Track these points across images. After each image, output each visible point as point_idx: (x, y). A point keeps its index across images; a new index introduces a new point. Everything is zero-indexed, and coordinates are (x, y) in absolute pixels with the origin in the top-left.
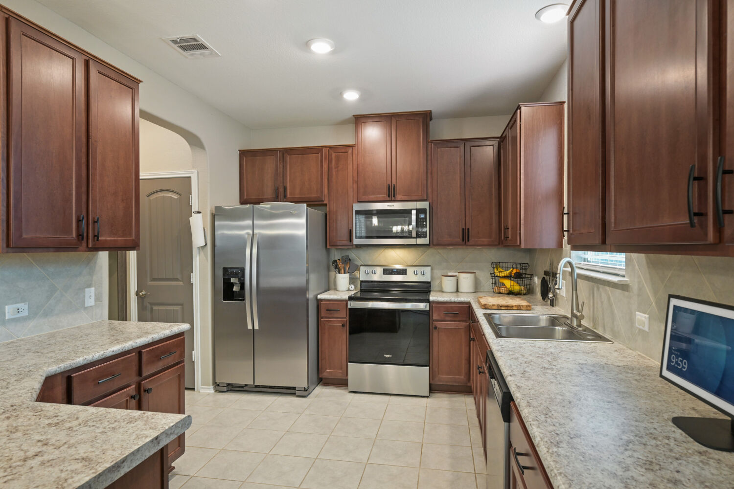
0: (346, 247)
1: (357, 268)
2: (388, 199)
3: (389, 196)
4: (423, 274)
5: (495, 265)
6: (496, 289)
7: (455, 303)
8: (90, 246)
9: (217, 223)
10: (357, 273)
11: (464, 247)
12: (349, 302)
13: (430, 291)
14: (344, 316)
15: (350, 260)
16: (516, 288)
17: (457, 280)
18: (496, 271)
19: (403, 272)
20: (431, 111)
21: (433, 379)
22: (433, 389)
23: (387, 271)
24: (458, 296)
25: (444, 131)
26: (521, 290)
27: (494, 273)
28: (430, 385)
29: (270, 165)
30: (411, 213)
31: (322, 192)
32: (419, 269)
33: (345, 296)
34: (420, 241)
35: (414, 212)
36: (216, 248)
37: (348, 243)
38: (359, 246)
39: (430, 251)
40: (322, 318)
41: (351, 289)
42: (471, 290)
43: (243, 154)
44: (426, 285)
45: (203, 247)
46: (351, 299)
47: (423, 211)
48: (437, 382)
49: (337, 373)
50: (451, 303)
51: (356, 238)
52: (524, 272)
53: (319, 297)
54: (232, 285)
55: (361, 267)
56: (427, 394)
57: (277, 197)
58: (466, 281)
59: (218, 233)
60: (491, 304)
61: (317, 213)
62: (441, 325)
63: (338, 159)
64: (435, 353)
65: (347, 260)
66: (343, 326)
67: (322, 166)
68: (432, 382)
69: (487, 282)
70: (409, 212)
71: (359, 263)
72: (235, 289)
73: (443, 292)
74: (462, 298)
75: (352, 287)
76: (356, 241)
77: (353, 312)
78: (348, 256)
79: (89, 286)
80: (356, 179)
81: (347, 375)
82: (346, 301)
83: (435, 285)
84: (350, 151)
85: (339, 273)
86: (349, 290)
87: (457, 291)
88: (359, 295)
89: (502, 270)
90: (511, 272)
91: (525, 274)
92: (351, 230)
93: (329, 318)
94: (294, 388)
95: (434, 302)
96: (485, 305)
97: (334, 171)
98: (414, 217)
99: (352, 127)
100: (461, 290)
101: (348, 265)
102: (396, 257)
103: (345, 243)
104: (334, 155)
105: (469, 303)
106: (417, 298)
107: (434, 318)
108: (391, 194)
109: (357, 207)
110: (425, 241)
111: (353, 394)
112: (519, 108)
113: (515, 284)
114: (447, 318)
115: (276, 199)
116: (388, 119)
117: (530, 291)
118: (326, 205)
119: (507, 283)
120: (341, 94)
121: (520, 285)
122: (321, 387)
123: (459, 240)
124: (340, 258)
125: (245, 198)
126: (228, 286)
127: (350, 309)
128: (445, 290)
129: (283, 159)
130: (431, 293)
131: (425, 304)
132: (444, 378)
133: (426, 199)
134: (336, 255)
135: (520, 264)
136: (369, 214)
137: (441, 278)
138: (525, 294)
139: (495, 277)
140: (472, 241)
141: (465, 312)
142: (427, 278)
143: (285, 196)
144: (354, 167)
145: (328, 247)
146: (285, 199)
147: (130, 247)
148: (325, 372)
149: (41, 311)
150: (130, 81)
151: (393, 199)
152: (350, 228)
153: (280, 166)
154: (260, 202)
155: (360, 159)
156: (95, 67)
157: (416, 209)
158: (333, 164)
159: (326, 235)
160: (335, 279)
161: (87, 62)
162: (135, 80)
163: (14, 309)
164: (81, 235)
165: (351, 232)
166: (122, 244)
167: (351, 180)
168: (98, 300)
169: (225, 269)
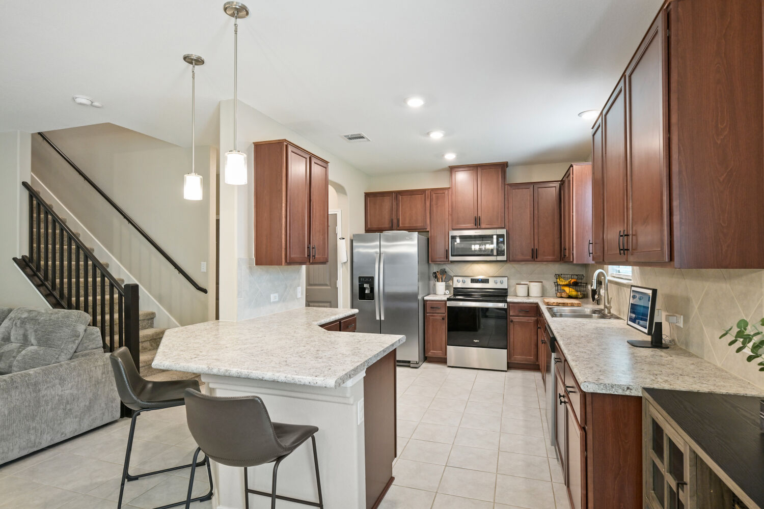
0: (443, 263)
1: (451, 278)
2: (475, 227)
3: (476, 225)
4: (502, 283)
5: (558, 276)
6: (559, 295)
7: (526, 303)
8: (311, 262)
9: (354, 245)
10: (450, 282)
11: (533, 263)
12: (448, 302)
13: (507, 296)
14: (444, 313)
15: (446, 272)
16: (574, 293)
17: (528, 287)
18: (558, 280)
19: (486, 281)
20: (507, 162)
21: (510, 359)
22: (511, 366)
23: (473, 281)
24: (528, 299)
25: (517, 176)
26: (577, 295)
27: (557, 282)
28: (508, 363)
29: (387, 203)
30: (493, 238)
31: (426, 222)
32: (499, 279)
33: (445, 298)
34: (500, 258)
35: (495, 237)
36: (354, 263)
37: (445, 260)
38: (453, 262)
39: (508, 265)
40: (428, 313)
41: (447, 293)
42: (539, 295)
43: (367, 195)
44: (505, 291)
45: (345, 263)
46: (449, 299)
47: (502, 236)
48: (513, 360)
49: (438, 353)
50: (523, 303)
51: (452, 255)
52: (580, 281)
53: (426, 298)
54: (365, 289)
55: (454, 278)
56: (505, 369)
57: (392, 226)
58: (535, 288)
59: (355, 251)
60: (552, 302)
61: (424, 238)
62: (516, 319)
63: (437, 198)
64: (512, 340)
65: (444, 272)
66: (443, 319)
67: (425, 203)
68: (509, 361)
69: (551, 289)
70: (491, 236)
71: (452, 274)
72: (367, 291)
73: (517, 296)
74: (531, 300)
75: (447, 292)
76: (451, 258)
77: (450, 309)
78: (445, 269)
79: (299, 286)
80: (450, 212)
81: (446, 354)
82: (445, 302)
83: (510, 291)
84: (446, 192)
85: (438, 281)
86: (445, 294)
87: (528, 295)
88: (452, 297)
89: (563, 280)
90: (570, 282)
91: (581, 283)
93: (433, 313)
94: (409, 362)
95: (510, 303)
96: (548, 303)
97: (435, 206)
98: (495, 240)
99: (448, 173)
100: (530, 295)
101: (441, 275)
102: (481, 270)
103: (442, 259)
104: (434, 195)
105: (537, 304)
106: (497, 299)
107: (511, 314)
108: (477, 224)
109: (452, 233)
110: (504, 258)
111: (451, 368)
112: (572, 166)
113: (573, 290)
114: (521, 314)
115: (391, 229)
116: (476, 168)
117: (585, 296)
118: (428, 231)
119: (567, 289)
120: (443, 155)
121: (577, 291)
122: (426, 363)
123: (529, 257)
124: (439, 271)
125: (369, 226)
126: (362, 289)
127: (448, 307)
128: (518, 294)
129: (397, 198)
130: (508, 297)
131: (504, 304)
132: (518, 358)
133: (504, 226)
134: (435, 268)
135: (577, 275)
137: (516, 286)
138: (580, 298)
139: (557, 285)
140: (539, 259)
141: (535, 310)
142: (505, 286)
143: (398, 225)
144: (450, 204)
145: (430, 262)
146: (398, 228)
147: (325, 262)
148: (430, 354)
149: (282, 299)
150: (324, 163)
151: (479, 227)
152: (447, 248)
153: (395, 204)
154: (381, 230)
155: (454, 198)
156: (313, 160)
157: (497, 235)
158: (434, 202)
159: (428, 254)
160: (435, 285)
161: (310, 158)
162: (327, 162)
163: (274, 297)
164: (309, 256)
165: (447, 251)
166: (322, 260)
167: (447, 213)
168: (302, 294)
169: (360, 278)
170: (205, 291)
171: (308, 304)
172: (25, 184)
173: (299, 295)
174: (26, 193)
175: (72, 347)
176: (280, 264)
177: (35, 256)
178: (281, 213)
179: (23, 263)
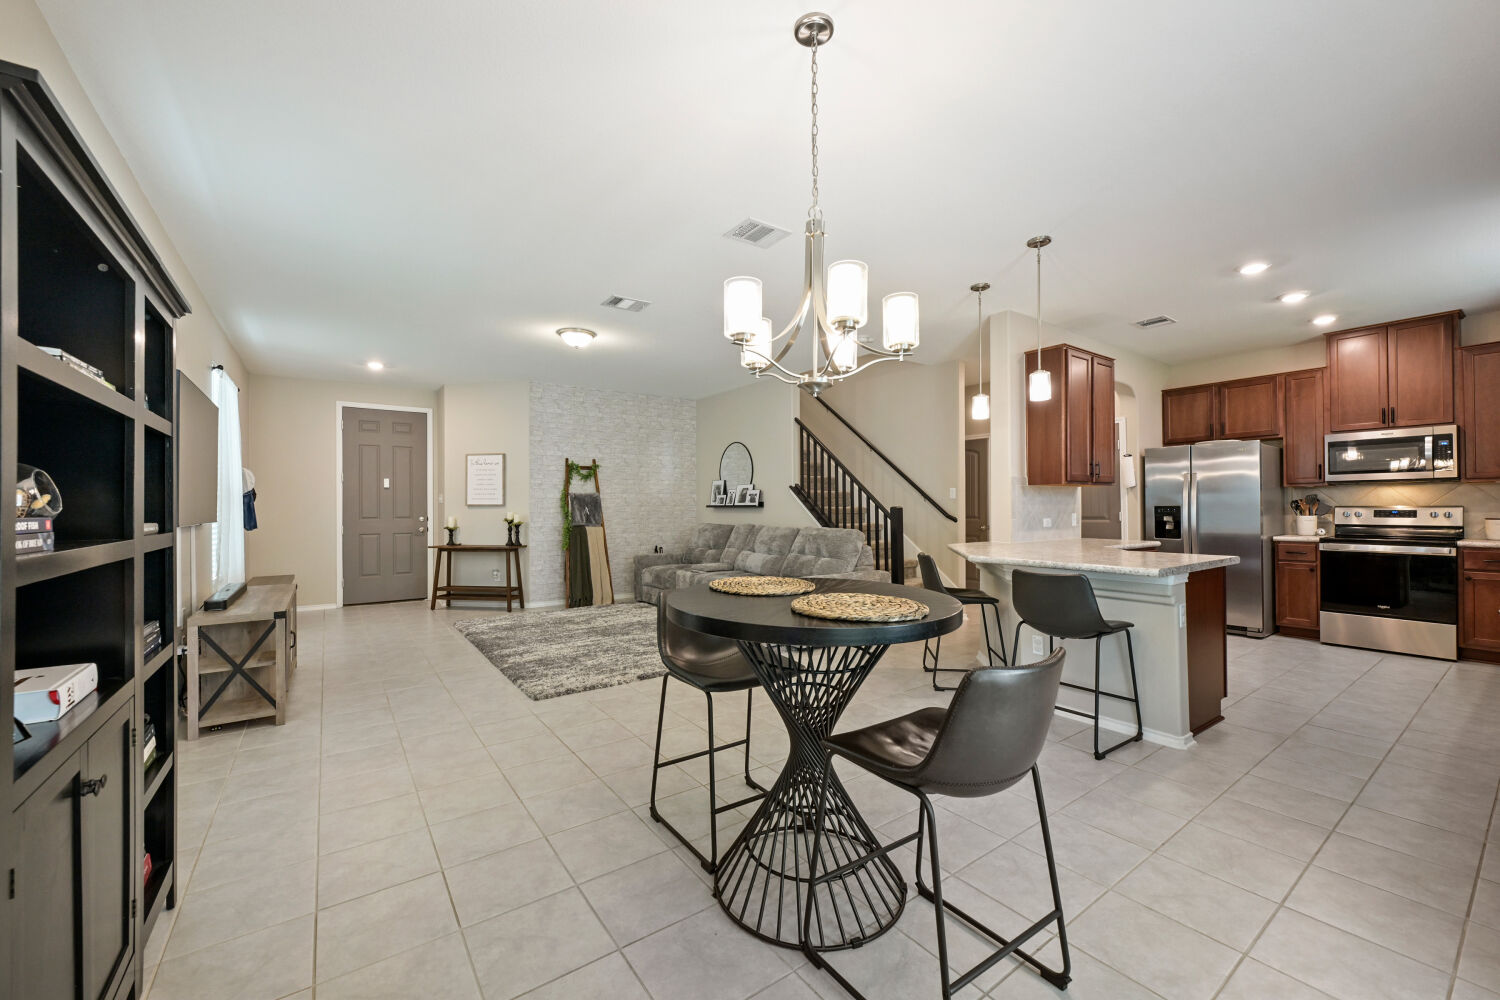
0: (1311, 485)
1: (1331, 510)
2: (1383, 426)
3: (1384, 422)
4: (1449, 517)
8: (1095, 480)
9: (1147, 466)
10: (1329, 516)
12: (1320, 545)
13: (1462, 536)
14: (1312, 560)
15: (1319, 500)
19: (1413, 514)
20: (1461, 310)
21: (1464, 642)
22: (1463, 655)
23: (1382, 514)
28: (1459, 648)
29: (1201, 403)
30: (1423, 441)
31: (1276, 424)
32: (1441, 511)
33: (1317, 539)
34: (1442, 475)
35: (1429, 439)
36: (1146, 490)
37: (1317, 480)
38: (1332, 484)
39: (1462, 488)
40: (1281, 561)
41: (1321, 531)
43: (1166, 394)
44: (1456, 531)
45: (1132, 488)
46: (1323, 540)
47: (1449, 437)
48: (1469, 645)
49: (1303, 622)
51: (1330, 473)
53: (1275, 538)
54: (1165, 523)
55: (1337, 509)
56: (1455, 658)
57: (1212, 434)
59: (1149, 479)
61: (1272, 449)
62: (1479, 576)
63: (1300, 387)
64: (1468, 610)
65: (1313, 501)
66: (1312, 570)
67: (1275, 396)
68: (1462, 646)
70: (1421, 439)
71: (1332, 504)
72: (1169, 526)
76: (1328, 478)
77: (1325, 555)
78: (1316, 496)
79: (1074, 512)
80: (1327, 406)
81: (1318, 625)
82: (1316, 544)
83: (1470, 531)
84: (1319, 375)
85: (1301, 514)
86: (1318, 533)
88: (1332, 538)
92: (1320, 466)
93: (1291, 561)
94: (1245, 629)
95: (1468, 548)
97: (1294, 400)
98: (1428, 446)
99: (1324, 345)
101: (1314, 506)
102: (1398, 496)
103: (1311, 480)
104: (1293, 382)
106: (1435, 542)
107: (1466, 567)
108: (1388, 419)
109: (1330, 438)
110: (1448, 467)
111: (1327, 646)
114: (1492, 568)
115: (1210, 438)
116: (1383, 329)
118: (1282, 439)
120: (1309, 322)
122: (1278, 636)
124: (1304, 498)
125: (1169, 437)
126: (1160, 524)
127: (1322, 552)
128: (1490, 535)
129: (1220, 393)
130: (1464, 539)
131: (1449, 549)
132: (1484, 642)
133: (1451, 421)
134: (1296, 495)
136: (1344, 446)
137: (1484, 523)
142: (1456, 523)
143: (1223, 432)
144: (1326, 393)
145: (1285, 485)
146: (1223, 436)
147: (1108, 483)
148: (1285, 621)
149: (1056, 526)
150: (1109, 362)
151: (1391, 424)
152: (1320, 462)
153: (1216, 401)
154: (1192, 442)
155: (1335, 383)
156: (1096, 360)
157: (1433, 436)
158: (1293, 392)
159: (1281, 474)
160: (1295, 521)
161: (1092, 359)
162: (1112, 360)
163: (1047, 522)
164: (1092, 474)
165: (1321, 468)
166: (1107, 480)
167: (1320, 408)
168: (1078, 523)
169: (1156, 508)
170: (955, 520)
171: (1084, 536)
172: (796, 420)
173: (1074, 523)
174: (798, 427)
175: (854, 561)
176: (1058, 482)
177: (806, 484)
178: (1060, 427)
179: (797, 490)
